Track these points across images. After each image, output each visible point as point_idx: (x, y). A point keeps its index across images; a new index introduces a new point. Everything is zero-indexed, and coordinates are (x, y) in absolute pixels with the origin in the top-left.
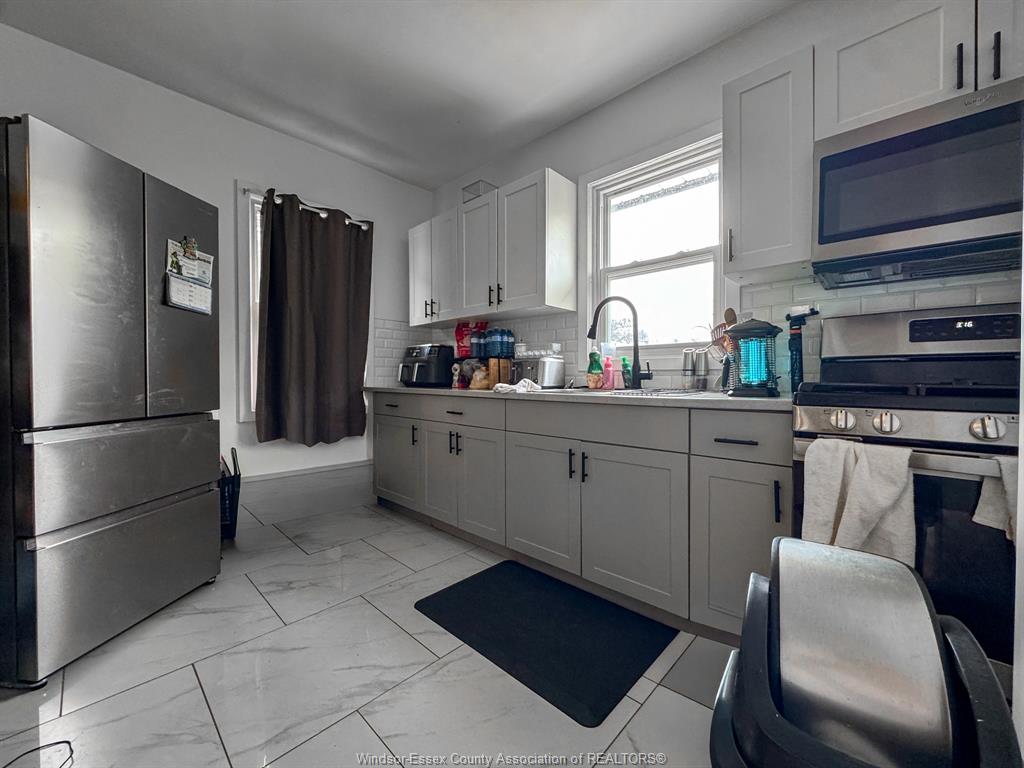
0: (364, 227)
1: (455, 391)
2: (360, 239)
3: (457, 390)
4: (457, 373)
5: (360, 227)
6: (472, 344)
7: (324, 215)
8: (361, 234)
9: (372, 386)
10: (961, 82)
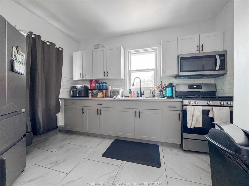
0: (60, 49)
1: (90, 98)
2: (59, 53)
3: (91, 98)
4: (91, 93)
5: (59, 49)
6: (96, 86)
7: (48, 44)
8: (59, 51)
9: (62, 97)
10: (198, 50)
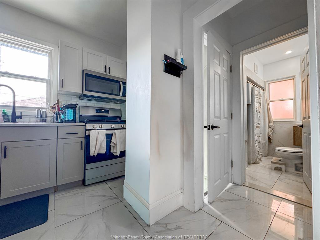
10: (105, 72)
